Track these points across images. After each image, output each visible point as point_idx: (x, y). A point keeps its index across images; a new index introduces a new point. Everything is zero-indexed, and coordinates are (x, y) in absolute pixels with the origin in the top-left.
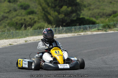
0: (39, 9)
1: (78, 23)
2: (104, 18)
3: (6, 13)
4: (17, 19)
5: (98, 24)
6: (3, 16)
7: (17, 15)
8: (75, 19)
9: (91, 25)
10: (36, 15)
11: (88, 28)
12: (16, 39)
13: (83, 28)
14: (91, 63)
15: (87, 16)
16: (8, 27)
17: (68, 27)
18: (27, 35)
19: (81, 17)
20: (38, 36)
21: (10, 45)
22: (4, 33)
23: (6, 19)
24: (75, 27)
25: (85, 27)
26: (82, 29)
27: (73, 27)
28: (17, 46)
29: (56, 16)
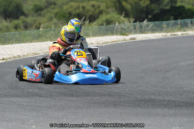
1: (172, 16)
4: (71, 7)
6: (47, 2)
8: (168, 7)
11: (190, 23)
13: (181, 24)
14: (192, 84)
15: (189, 3)
16: (55, 20)
17: (157, 22)
18: (87, 35)
19: (179, 4)
20: (105, 37)
22: (49, 29)
23: (53, 6)
24: (168, 21)
25: (184, 21)
26: (179, 26)
27: (164, 22)
29: (136, 3)
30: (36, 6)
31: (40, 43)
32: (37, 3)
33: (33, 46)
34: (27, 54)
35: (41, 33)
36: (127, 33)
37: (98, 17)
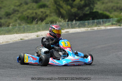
0: (51, 2)
1: (91, 17)
2: (118, 12)
3: (17, 6)
4: (28, 13)
5: (112, 18)
6: (13, 10)
7: (28, 9)
8: (88, 12)
9: (105, 20)
10: (48, 8)
11: (102, 23)
12: (27, 34)
13: (96, 22)
14: (104, 59)
15: (101, 10)
16: (19, 21)
17: (81, 22)
18: (39, 30)
19: (94, 10)
21: (21, 40)
22: (15, 27)
23: (17, 12)
24: (88, 21)
25: (98, 21)
26: (96, 24)
27: (86, 21)
28: (28, 40)
29: (69, 10)
30: (7, 12)
31: (9, 35)
32: (7, 11)
33: (6, 37)
34: (2, 42)
35: (10, 29)
36: (63, 29)
37: (45, 19)
